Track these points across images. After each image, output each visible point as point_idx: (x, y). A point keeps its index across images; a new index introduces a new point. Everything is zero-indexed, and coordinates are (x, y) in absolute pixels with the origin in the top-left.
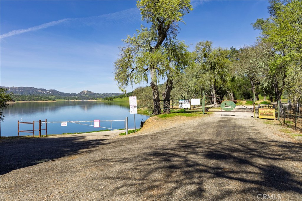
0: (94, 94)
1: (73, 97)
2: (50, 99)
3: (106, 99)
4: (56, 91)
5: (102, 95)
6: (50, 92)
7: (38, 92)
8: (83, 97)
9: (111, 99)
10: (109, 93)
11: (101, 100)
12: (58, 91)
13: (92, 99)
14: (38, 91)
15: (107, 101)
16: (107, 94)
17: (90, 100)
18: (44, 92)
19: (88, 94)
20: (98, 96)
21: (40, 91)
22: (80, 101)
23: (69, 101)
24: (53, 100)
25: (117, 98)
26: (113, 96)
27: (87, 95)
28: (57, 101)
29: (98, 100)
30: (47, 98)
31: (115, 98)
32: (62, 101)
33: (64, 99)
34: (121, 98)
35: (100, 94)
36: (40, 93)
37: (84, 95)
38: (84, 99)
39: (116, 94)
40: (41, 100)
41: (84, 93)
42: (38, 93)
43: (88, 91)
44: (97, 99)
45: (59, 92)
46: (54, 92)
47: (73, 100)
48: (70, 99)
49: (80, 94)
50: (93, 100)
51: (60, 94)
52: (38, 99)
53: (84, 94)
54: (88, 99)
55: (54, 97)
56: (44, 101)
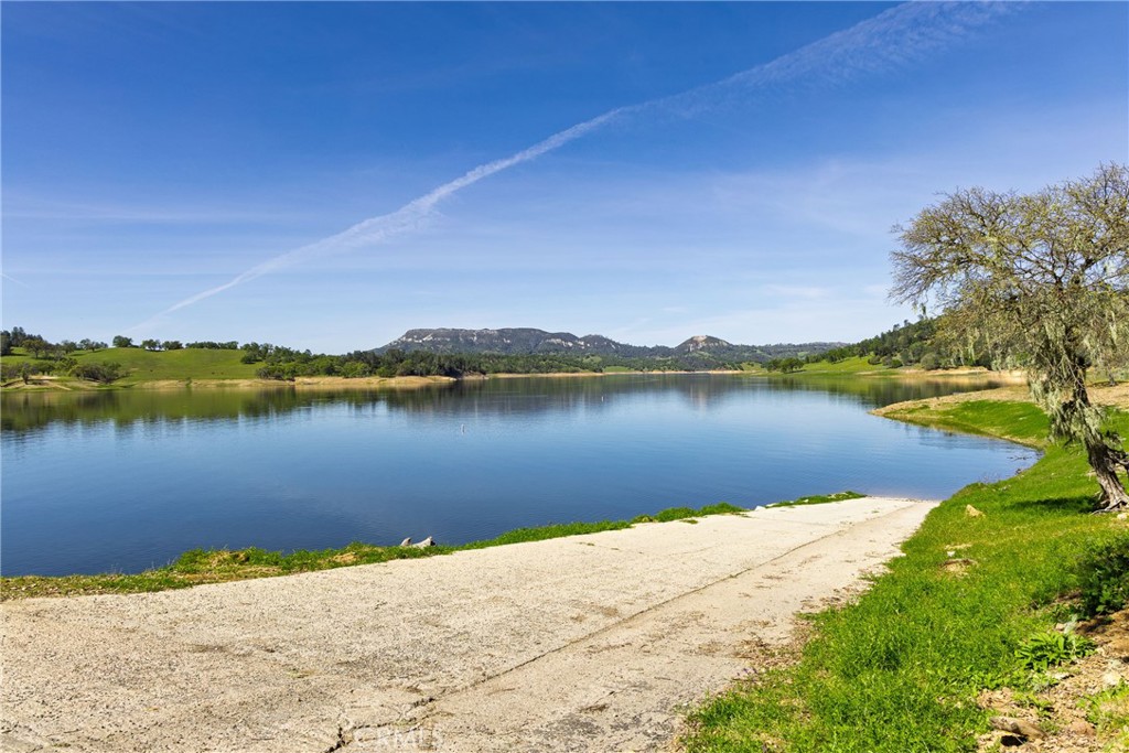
0: (731, 348)
1: (658, 358)
2: (584, 367)
3: (775, 365)
4: (606, 340)
5: (758, 352)
6: (585, 345)
7: (553, 344)
8: (693, 358)
9: (793, 364)
10: (785, 342)
11: (755, 371)
12: (611, 341)
13: (724, 364)
14: (553, 340)
15: (777, 373)
16: (779, 349)
17: (714, 369)
18: (570, 344)
19: (709, 348)
20: (746, 354)
21: (559, 340)
22: (683, 372)
23: (646, 372)
24: (595, 371)
25: (817, 361)
26: (802, 355)
27: (706, 354)
28: (609, 372)
29: (745, 372)
30: (577, 362)
31: (808, 361)
32: (624, 372)
33: (630, 367)
34: (833, 360)
35: (752, 349)
36: (558, 348)
37: (694, 354)
38: (696, 367)
39: (812, 347)
40: (559, 372)
41: (697, 343)
42: (552, 347)
43: (710, 339)
44: (744, 365)
45: (614, 343)
46: (599, 344)
47: (659, 369)
48: (650, 368)
49: (683, 348)
50: (727, 369)
51: (617, 352)
52: (550, 368)
53: (696, 350)
54: (708, 365)
55: (598, 359)
56: (567, 372)
